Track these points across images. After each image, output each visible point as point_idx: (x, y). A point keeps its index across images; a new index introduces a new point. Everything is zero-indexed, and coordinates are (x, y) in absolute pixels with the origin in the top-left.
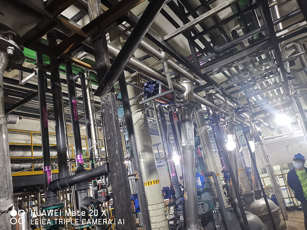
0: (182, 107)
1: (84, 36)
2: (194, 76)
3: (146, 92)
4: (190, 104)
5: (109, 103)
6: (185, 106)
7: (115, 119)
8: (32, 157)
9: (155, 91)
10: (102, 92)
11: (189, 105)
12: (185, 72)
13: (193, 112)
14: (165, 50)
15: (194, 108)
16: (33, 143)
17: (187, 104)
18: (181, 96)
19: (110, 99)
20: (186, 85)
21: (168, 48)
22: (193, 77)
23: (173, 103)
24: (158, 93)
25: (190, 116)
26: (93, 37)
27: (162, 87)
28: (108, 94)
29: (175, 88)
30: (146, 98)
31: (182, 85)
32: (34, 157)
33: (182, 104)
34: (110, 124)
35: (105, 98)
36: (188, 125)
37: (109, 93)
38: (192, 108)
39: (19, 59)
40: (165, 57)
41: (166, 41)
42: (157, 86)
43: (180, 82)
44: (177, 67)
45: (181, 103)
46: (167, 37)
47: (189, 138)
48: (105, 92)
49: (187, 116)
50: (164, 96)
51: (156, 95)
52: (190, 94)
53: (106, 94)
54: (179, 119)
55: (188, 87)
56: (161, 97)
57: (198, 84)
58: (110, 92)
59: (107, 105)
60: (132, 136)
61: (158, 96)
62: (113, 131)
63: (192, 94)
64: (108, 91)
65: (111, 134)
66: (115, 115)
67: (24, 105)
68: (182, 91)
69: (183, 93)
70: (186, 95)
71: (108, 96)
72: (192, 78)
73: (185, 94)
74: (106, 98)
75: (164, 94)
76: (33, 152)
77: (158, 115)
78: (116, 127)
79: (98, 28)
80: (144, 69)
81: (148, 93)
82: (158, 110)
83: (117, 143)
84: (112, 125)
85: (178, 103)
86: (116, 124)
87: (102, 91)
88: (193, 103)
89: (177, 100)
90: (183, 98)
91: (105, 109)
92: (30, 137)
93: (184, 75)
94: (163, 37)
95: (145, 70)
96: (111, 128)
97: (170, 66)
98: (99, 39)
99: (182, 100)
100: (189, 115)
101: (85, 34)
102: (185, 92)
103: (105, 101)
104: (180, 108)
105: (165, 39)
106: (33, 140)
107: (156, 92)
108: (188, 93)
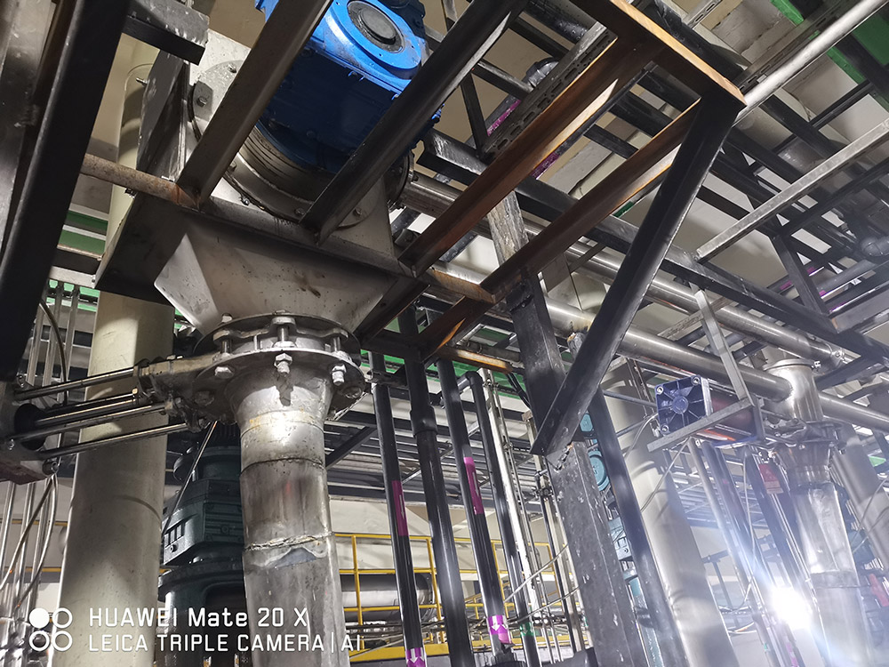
0: (789, 446)
1: (489, 300)
2: (809, 339)
3: (664, 414)
4: (815, 431)
5: (572, 472)
6: (799, 440)
7: (597, 521)
8: (358, 607)
9: (691, 407)
10: (549, 443)
11: (809, 436)
12: (775, 330)
13: (831, 457)
14: (703, 284)
15: (831, 445)
16: (358, 567)
17: (803, 434)
18: (778, 408)
19: (575, 462)
20: (787, 373)
21: (715, 278)
22: (807, 343)
23: (756, 437)
24: (704, 414)
25: (822, 470)
26: (511, 299)
27: (714, 393)
28: (569, 447)
29: (753, 387)
30: (668, 431)
31: (774, 374)
32: (362, 607)
33: (785, 436)
34: (583, 532)
35: (560, 460)
36: (818, 502)
37: (569, 444)
38: (823, 446)
39: (355, 387)
40: (708, 303)
41: (704, 261)
42: (698, 390)
43: (765, 367)
44: (749, 322)
45: (782, 431)
46: (707, 250)
47: (832, 544)
48: (558, 443)
49: (810, 471)
50: (725, 422)
51: (696, 420)
52: (807, 400)
53: (562, 448)
54: (782, 485)
55: (797, 377)
56: (713, 424)
57: (827, 361)
58: (573, 443)
59: (568, 479)
60: (644, 558)
61: (703, 422)
62: (596, 556)
63: (816, 400)
64: (567, 439)
65: (591, 564)
66: (593, 506)
67: (334, 466)
68: (775, 393)
69: (783, 399)
70: (796, 405)
71: (568, 453)
72: (804, 345)
73: (791, 402)
74: (564, 460)
75: (723, 414)
76: (361, 593)
77: (707, 467)
78: (602, 543)
79: (520, 276)
80: (650, 349)
81: (670, 415)
82: (705, 451)
83: (613, 594)
84: (591, 537)
85: (772, 432)
86: (600, 534)
87: (550, 440)
88: (825, 428)
89: (768, 423)
90: (787, 415)
91: (564, 491)
92: (352, 550)
93: (775, 343)
94: (693, 252)
95: (654, 350)
96: (588, 547)
97: (725, 323)
98: (527, 302)
99: (782, 423)
100: (818, 467)
101: (489, 295)
102: (788, 396)
103: (560, 468)
104: (780, 447)
105: (702, 256)
106: (357, 558)
107: (696, 410)
108: (798, 397)
